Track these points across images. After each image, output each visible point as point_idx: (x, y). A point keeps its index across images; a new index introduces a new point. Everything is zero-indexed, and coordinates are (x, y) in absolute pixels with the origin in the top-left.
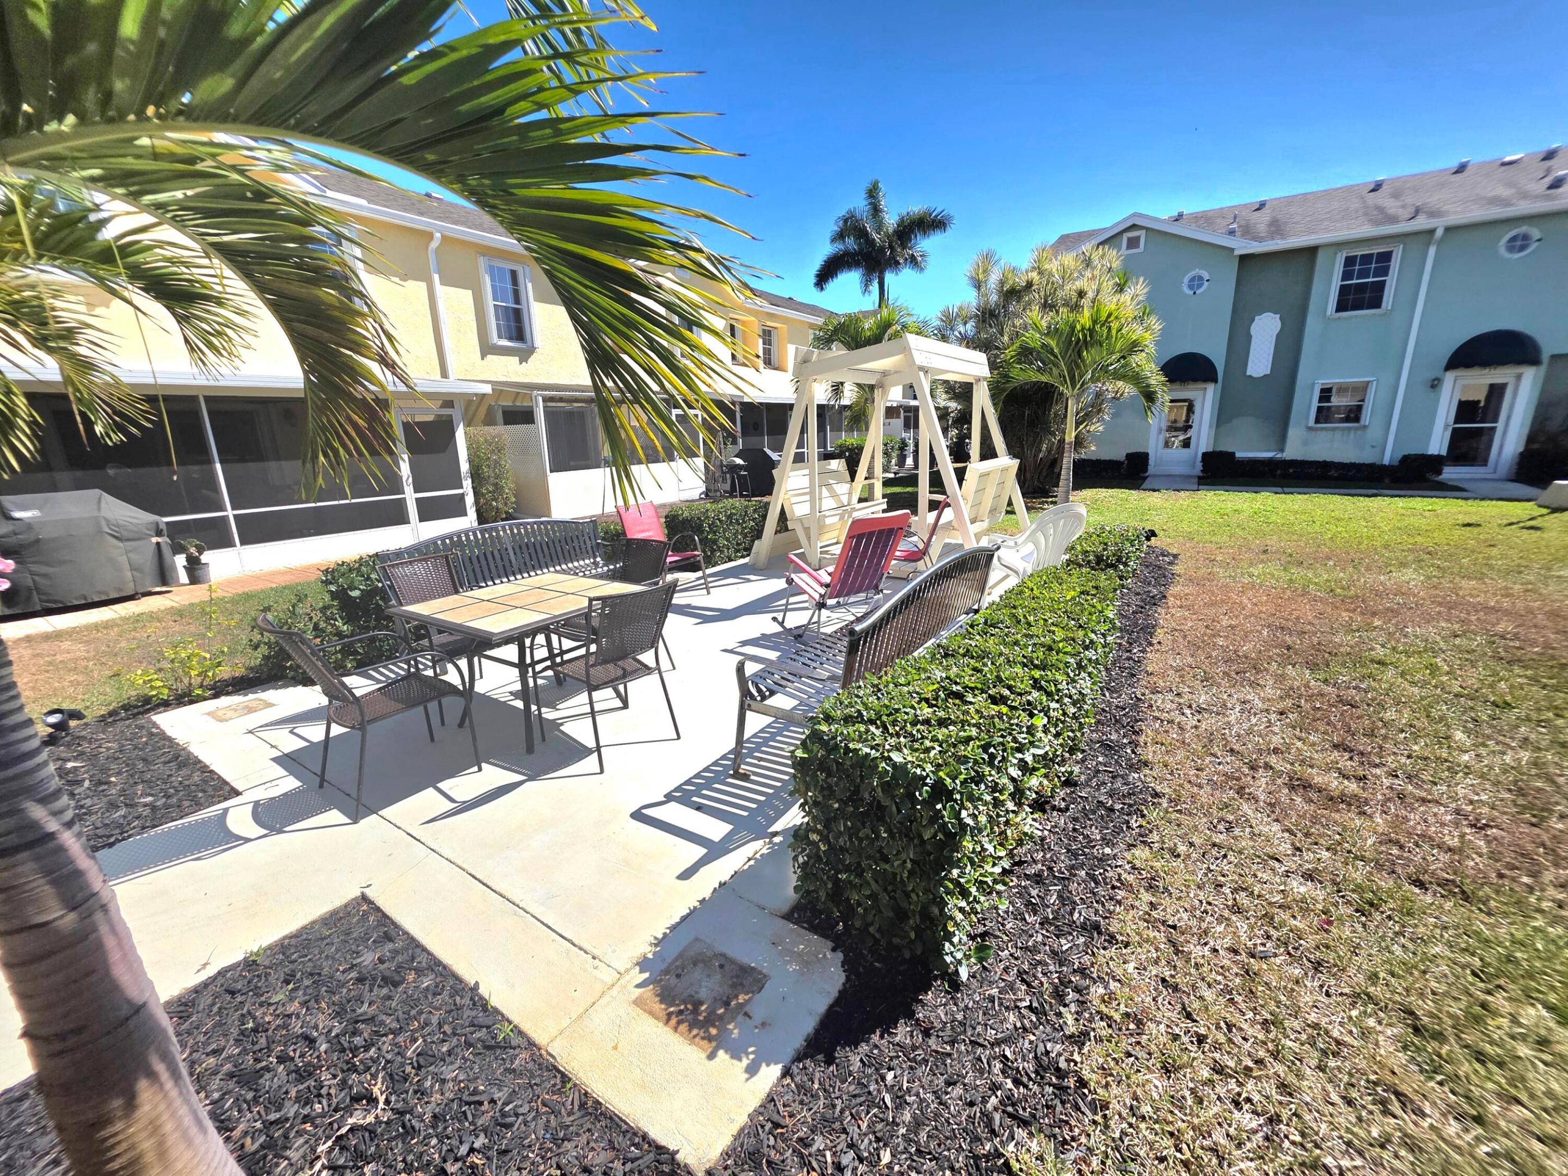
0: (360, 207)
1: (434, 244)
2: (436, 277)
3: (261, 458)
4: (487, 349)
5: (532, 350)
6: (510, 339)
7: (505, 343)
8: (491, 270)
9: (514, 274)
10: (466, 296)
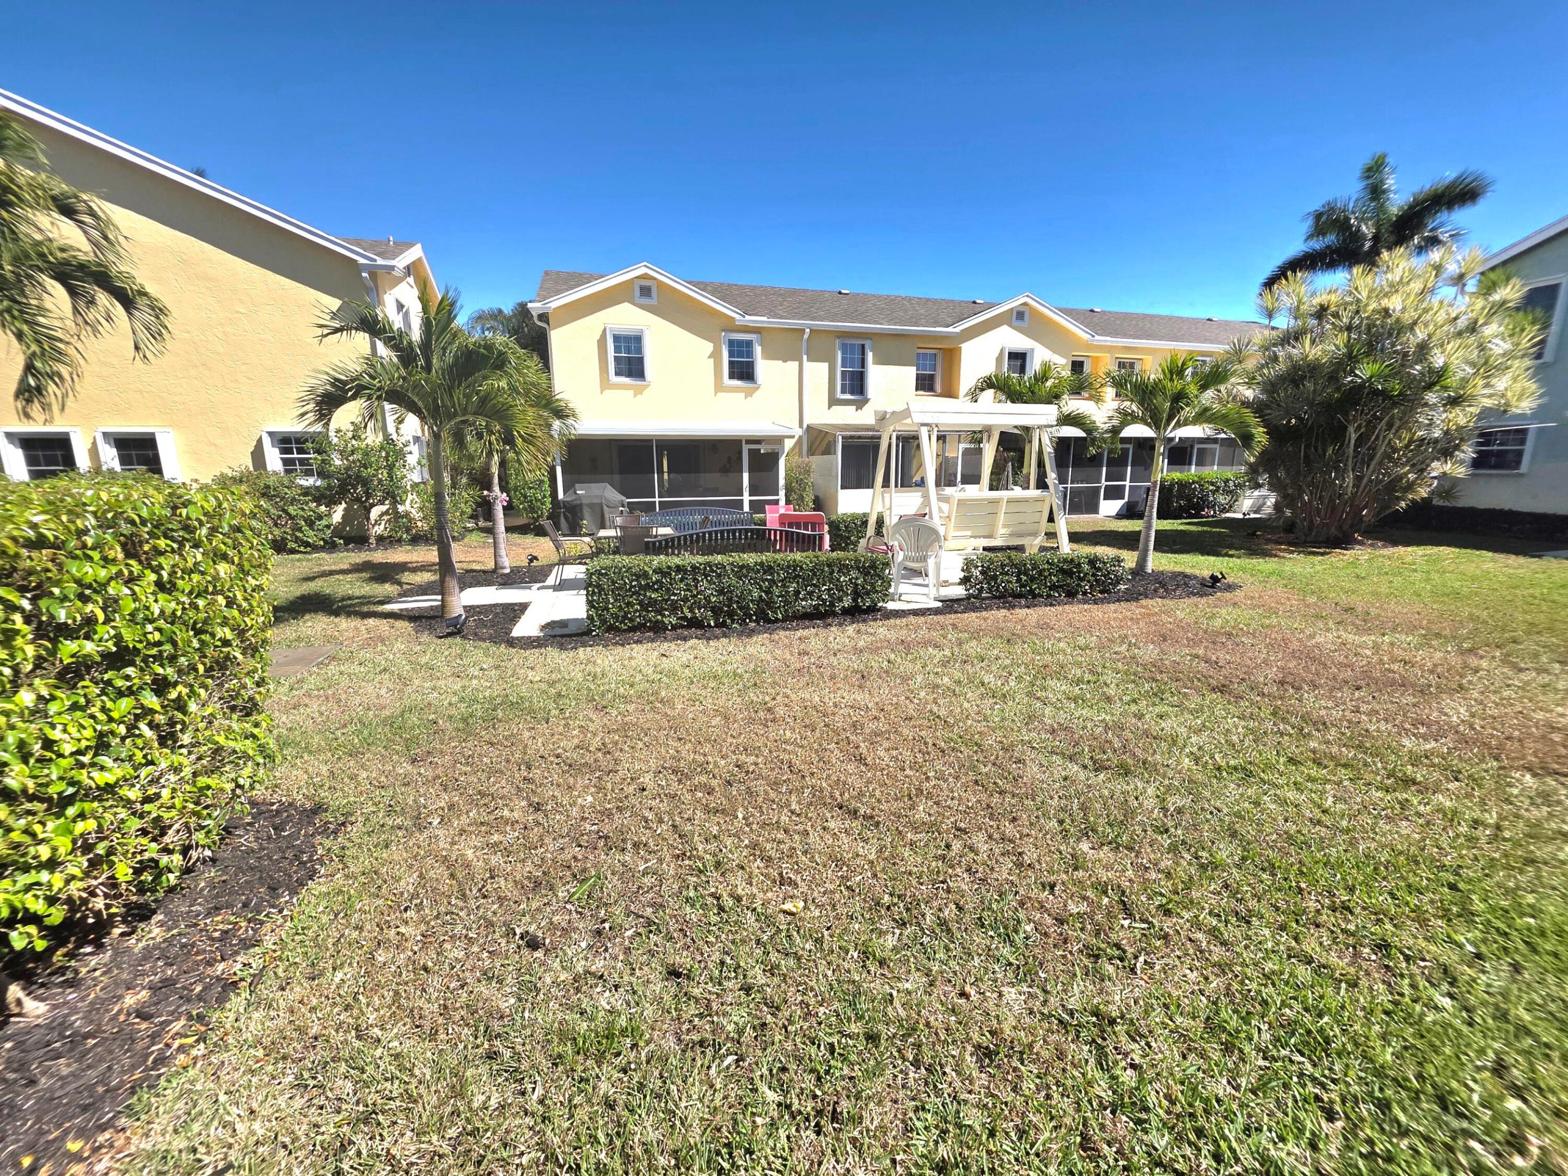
0: (763, 322)
1: (806, 336)
2: (805, 357)
3: (698, 472)
4: (833, 402)
5: (866, 401)
6: (852, 393)
7: (848, 396)
8: (844, 348)
9: (863, 346)
10: (824, 367)
